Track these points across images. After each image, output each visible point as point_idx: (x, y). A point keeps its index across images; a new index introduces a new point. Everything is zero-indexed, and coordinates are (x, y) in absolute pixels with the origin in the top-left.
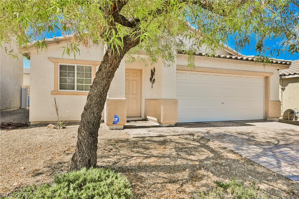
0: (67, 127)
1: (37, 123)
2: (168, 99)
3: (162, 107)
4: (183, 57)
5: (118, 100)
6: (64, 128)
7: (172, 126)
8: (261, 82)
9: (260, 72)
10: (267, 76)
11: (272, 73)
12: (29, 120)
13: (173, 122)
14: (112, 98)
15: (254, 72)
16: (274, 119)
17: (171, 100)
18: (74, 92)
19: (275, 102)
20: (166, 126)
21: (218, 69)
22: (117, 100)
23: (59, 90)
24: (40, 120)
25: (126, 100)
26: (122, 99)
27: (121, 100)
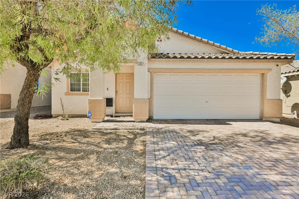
0: (69, 119)
1: (57, 115)
2: (138, 99)
3: (133, 106)
4: (157, 61)
5: (97, 100)
6: (68, 120)
7: (144, 122)
8: (256, 79)
9: (252, 69)
10: (263, 73)
11: (270, 70)
12: (51, 113)
13: (144, 119)
14: (92, 98)
15: (243, 70)
16: (273, 119)
17: (142, 100)
18: (80, 93)
19: (274, 100)
20: (138, 121)
21: (198, 70)
22: (95, 99)
23: (70, 92)
24: (58, 114)
25: (102, 99)
26: (100, 98)
27: (99, 100)
